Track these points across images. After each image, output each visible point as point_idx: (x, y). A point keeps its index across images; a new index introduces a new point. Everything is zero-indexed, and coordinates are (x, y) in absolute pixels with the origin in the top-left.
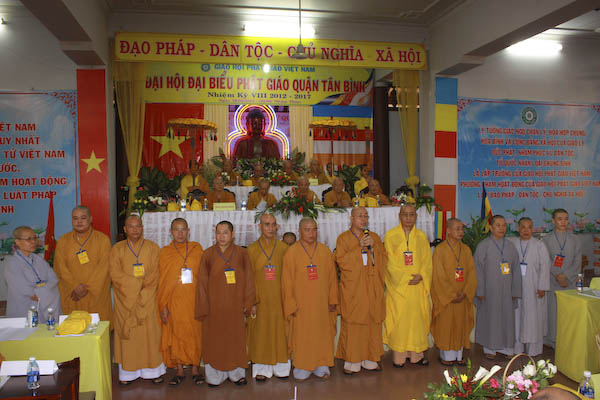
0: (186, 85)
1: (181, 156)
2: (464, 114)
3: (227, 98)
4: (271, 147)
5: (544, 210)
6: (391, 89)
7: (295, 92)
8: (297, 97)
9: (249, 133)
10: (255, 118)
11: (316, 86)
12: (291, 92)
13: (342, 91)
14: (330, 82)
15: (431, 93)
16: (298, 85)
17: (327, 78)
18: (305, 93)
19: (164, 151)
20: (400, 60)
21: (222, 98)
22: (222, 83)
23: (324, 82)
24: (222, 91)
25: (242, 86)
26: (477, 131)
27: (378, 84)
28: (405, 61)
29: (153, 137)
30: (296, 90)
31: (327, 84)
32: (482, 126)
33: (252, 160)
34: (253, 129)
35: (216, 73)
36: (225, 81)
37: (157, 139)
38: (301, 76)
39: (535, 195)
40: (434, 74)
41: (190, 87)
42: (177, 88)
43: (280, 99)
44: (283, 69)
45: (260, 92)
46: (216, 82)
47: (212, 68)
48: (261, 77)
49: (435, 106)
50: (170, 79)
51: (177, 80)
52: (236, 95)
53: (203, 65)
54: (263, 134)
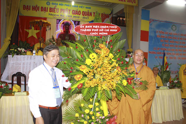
1: (37, 38)
2: (151, 25)
3: (56, 16)
4: (72, 37)
5: (178, 64)
6: (119, 18)
7: (83, 16)
8: (83, 18)
9: (64, 32)
10: (67, 26)
11: (91, 15)
12: (81, 16)
15: (139, 16)
16: (84, 14)
17: (95, 12)
18: (86, 17)
19: (30, 35)
20: (128, 2)
21: (54, 16)
22: (54, 10)
24: (54, 13)
25: (62, 12)
26: (155, 32)
27: (114, 16)
28: (130, 2)
29: (25, 30)
30: (83, 15)
31: (95, 14)
32: (157, 30)
34: (66, 30)
35: (53, 6)
36: (56, 10)
37: (27, 30)
38: (86, 10)
39: (175, 58)
40: (141, 8)
41: (41, 11)
42: (36, 11)
43: (77, 18)
44: (79, 7)
45: (69, 15)
46: (52, 10)
47: (51, 4)
48: (70, 9)
49: (141, 20)
50: (33, 7)
51: (36, 8)
52: (60, 15)
53: (47, 3)
54: (70, 32)
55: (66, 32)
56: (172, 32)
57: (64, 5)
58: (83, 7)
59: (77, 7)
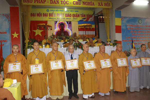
0: (42, 16)
1: (41, 36)
2: (123, 21)
3: (54, 19)
4: (66, 33)
6: (99, 17)
8: (74, 19)
9: (60, 30)
10: (62, 25)
11: (79, 16)
12: (72, 18)
13: (86, 17)
14: (83, 15)
15: (114, 15)
16: (74, 16)
17: (82, 14)
18: (76, 18)
19: (36, 34)
20: (105, 6)
22: (52, 15)
23: (81, 15)
24: (53, 17)
25: (58, 16)
26: (126, 26)
27: (96, 15)
28: (106, 6)
29: (33, 30)
30: (73, 17)
31: (82, 15)
32: (128, 24)
34: (61, 28)
35: (51, 12)
36: (53, 14)
37: (34, 31)
38: (75, 13)
40: (114, 9)
41: (43, 16)
42: (40, 16)
43: (69, 20)
44: (70, 11)
45: (63, 17)
46: (51, 15)
47: (50, 11)
48: (63, 13)
49: (115, 18)
50: (38, 14)
51: (40, 14)
52: (57, 18)
53: (47, 10)
54: (64, 30)
55: (62, 30)
56: (139, 25)
57: (59, 11)
58: (73, 11)
59: (69, 11)
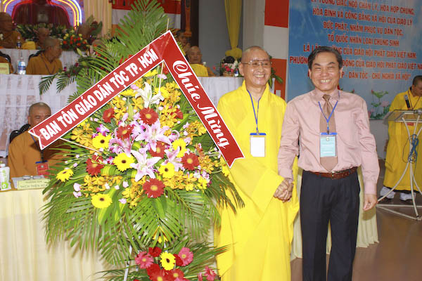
5: (373, 92)
33: (35, 27)
39: (364, 76)
